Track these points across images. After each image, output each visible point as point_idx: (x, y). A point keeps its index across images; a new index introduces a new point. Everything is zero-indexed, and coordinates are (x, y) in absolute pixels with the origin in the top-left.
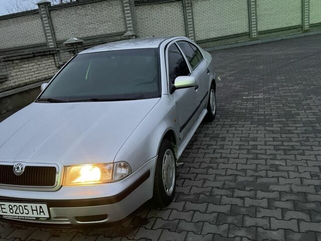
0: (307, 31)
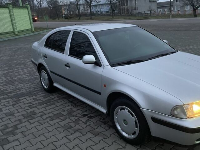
0: (17, 35)
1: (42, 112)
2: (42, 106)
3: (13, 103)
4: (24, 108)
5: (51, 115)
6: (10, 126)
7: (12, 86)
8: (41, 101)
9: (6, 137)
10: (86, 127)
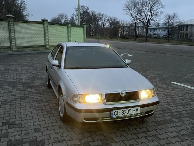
1: (33, 97)
2: (37, 94)
3: (22, 90)
4: (25, 93)
5: (36, 99)
7: (32, 80)
8: (39, 92)
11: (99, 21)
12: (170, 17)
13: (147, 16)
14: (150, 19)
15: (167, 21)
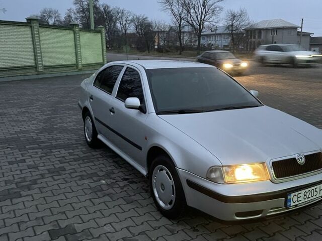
1: (74, 169)
2: (77, 162)
3: (43, 155)
4: (53, 162)
5: (84, 173)
6: (28, 179)
7: (49, 134)
8: (78, 157)
9: (19, 191)
10: (121, 192)
11: (117, 21)
12: (235, 16)
13: (198, 14)
14: (203, 20)
15: (230, 23)
